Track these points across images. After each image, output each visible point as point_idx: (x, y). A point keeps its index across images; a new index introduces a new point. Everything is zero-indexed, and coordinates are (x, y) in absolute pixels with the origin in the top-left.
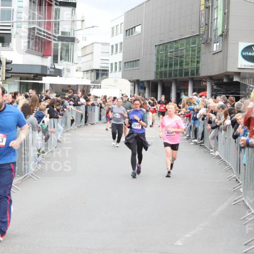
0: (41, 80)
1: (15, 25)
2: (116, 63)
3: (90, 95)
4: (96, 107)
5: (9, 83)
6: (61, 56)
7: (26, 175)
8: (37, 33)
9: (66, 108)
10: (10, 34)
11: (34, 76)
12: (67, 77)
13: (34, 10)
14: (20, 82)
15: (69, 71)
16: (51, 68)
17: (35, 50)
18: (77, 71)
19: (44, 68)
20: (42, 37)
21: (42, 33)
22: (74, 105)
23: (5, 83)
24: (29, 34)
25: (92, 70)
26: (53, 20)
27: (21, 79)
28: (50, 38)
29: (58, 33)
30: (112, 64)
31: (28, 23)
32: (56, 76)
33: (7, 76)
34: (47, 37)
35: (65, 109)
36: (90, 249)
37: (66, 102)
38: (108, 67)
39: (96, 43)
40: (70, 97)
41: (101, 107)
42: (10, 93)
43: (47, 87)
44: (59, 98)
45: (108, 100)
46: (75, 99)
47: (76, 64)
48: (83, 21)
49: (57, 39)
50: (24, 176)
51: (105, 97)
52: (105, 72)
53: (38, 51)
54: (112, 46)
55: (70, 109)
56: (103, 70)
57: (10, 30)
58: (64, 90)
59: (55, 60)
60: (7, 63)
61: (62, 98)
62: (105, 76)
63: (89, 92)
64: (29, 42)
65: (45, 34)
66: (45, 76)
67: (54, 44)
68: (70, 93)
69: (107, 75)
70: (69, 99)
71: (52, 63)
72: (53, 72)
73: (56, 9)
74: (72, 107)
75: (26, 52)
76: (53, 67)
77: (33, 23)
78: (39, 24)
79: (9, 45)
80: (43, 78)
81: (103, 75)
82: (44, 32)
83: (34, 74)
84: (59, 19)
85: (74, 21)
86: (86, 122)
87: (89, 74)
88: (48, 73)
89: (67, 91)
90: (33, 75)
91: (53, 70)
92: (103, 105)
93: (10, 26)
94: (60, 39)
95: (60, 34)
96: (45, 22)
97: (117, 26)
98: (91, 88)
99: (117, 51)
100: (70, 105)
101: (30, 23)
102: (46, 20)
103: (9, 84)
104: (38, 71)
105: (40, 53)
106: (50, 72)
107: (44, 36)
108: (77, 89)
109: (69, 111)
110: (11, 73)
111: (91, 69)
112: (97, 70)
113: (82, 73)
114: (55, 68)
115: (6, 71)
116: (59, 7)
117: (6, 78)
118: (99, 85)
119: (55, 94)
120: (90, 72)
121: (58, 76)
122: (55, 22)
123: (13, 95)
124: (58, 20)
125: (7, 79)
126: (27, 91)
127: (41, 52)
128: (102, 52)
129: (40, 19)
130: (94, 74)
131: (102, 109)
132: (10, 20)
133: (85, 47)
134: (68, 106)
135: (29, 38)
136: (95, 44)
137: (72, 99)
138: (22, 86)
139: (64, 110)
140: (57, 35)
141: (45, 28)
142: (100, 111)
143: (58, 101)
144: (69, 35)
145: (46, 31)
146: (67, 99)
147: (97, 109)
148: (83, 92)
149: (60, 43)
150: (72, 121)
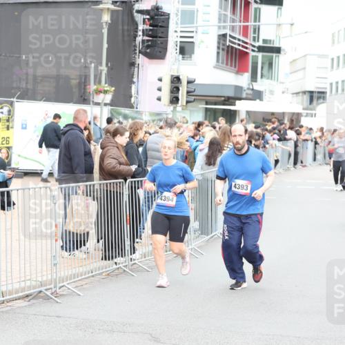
0: (235, 105)
1: (200, 30)
2: (337, 83)
3: (301, 127)
4: (310, 142)
5: (192, 109)
6: (262, 73)
7: (213, 234)
8: (230, 41)
9: (268, 143)
10: (193, 42)
11: (225, 100)
12: (269, 101)
13: (225, 10)
14: (206, 108)
15: (272, 92)
16: (248, 89)
17: (227, 64)
18: (283, 93)
19: (238, 89)
20: (236, 46)
21: (237, 41)
22: (279, 140)
23: (186, 109)
24: (219, 43)
25: (304, 92)
26: (251, 23)
27: (207, 104)
28: (247, 48)
29: (258, 41)
30: (331, 84)
31: (217, 28)
32: (255, 100)
33: (189, 99)
34: (243, 46)
35: (267, 146)
36: (299, 337)
37: (268, 135)
38: (326, 88)
39: (310, 55)
40: (274, 129)
41: (316, 143)
42: (193, 123)
43: (243, 115)
44: (259, 130)
45: (325, 134)
46: (280, 131)
47: (283, 83)
48: (292, 25)
49: (256, 49)
50: (211, 235)
51: (322, 130)
52: (322, 95)
53: (231, 66)
54: (333, 59)
55: (274, 146)
56: (319, 92)
57: (192, 37)
58: (264, 119)
59: (254, 78)
60: (189, 82)
61: (263, 130)
62: (321, 101)
63: (300, 122)
64: (218, 53)
65: (241, 43)
66: (240, 99)
67: (253, 56)
68: (273, 123)
69: (324, 98)
70: (272, 131)
71: (250, 82)
72: (250, 94)
73: (256, 9)
74: (276, 142)
75: (214, 67)
76: (251, 87)
77: (224, 27)
78: (233, 29)
79: (191, 57)
80: (237, 102)
81: (319, 98)
82: (239, 40)
83: (224, 97)
84: (259, 21)
85: (280, 25)
86: (295, 163)
87: (300, 97)
88: (244, 96)
89: (270, 121)
90: (223, 99)
91: (250, 92)
92: (319, 140)
93: (193, 32)
94: (261, 49)
95: (260, 43)
96: (240, 26)
97: (339, 32)
98: (302, 116)
99: (338, 65)
100: (274, 139)
101: (219, 27)
102: (242, 24)
103: (191, 111)
104: (231, 94)
105: (233, 68)
106: (247, 94)
107: (239, 45)
108: (284, 118)
109: (272, 147)
110: (193, 96)
111: (303, 90)
112: (311, 92)
113: (291, 95)
114: (253, 89)
115: (188, 92)
116: (260, 6)
117: (187, 102)
118: (314, 112)
119: (254, 125)
120: (301, 94)
121: (258, 100)
122: (254, 26)
123: (197, 125)
124: (257, 24)
125: (189, 104)
126: (216, 120)
127: (235, 67)
128: (318, 68)
129: (233, 22)
130: (306, 97)
131: (317, 146)
132: (193, 23)
133: (294, 61)
134: (271, 142)
135: (218, 48)
136: (308, 56)
137: (277, 131)
138: (209, 113)
139: (265, 147)
140: (257, 44)
141: (240, 34)
142: (315, 148)
143: (258, 134)
144: (273, 44)
145: (242, 38)
146: (270, 132)
147: (310, 145)
148: (292, 121)
149: (260, 55)
150: (277, 162)
